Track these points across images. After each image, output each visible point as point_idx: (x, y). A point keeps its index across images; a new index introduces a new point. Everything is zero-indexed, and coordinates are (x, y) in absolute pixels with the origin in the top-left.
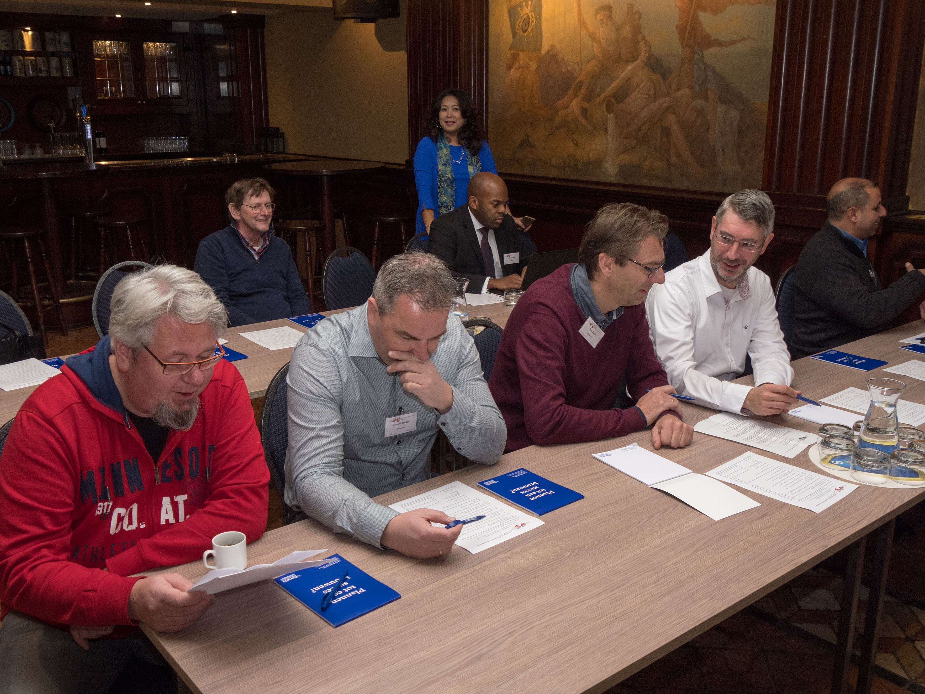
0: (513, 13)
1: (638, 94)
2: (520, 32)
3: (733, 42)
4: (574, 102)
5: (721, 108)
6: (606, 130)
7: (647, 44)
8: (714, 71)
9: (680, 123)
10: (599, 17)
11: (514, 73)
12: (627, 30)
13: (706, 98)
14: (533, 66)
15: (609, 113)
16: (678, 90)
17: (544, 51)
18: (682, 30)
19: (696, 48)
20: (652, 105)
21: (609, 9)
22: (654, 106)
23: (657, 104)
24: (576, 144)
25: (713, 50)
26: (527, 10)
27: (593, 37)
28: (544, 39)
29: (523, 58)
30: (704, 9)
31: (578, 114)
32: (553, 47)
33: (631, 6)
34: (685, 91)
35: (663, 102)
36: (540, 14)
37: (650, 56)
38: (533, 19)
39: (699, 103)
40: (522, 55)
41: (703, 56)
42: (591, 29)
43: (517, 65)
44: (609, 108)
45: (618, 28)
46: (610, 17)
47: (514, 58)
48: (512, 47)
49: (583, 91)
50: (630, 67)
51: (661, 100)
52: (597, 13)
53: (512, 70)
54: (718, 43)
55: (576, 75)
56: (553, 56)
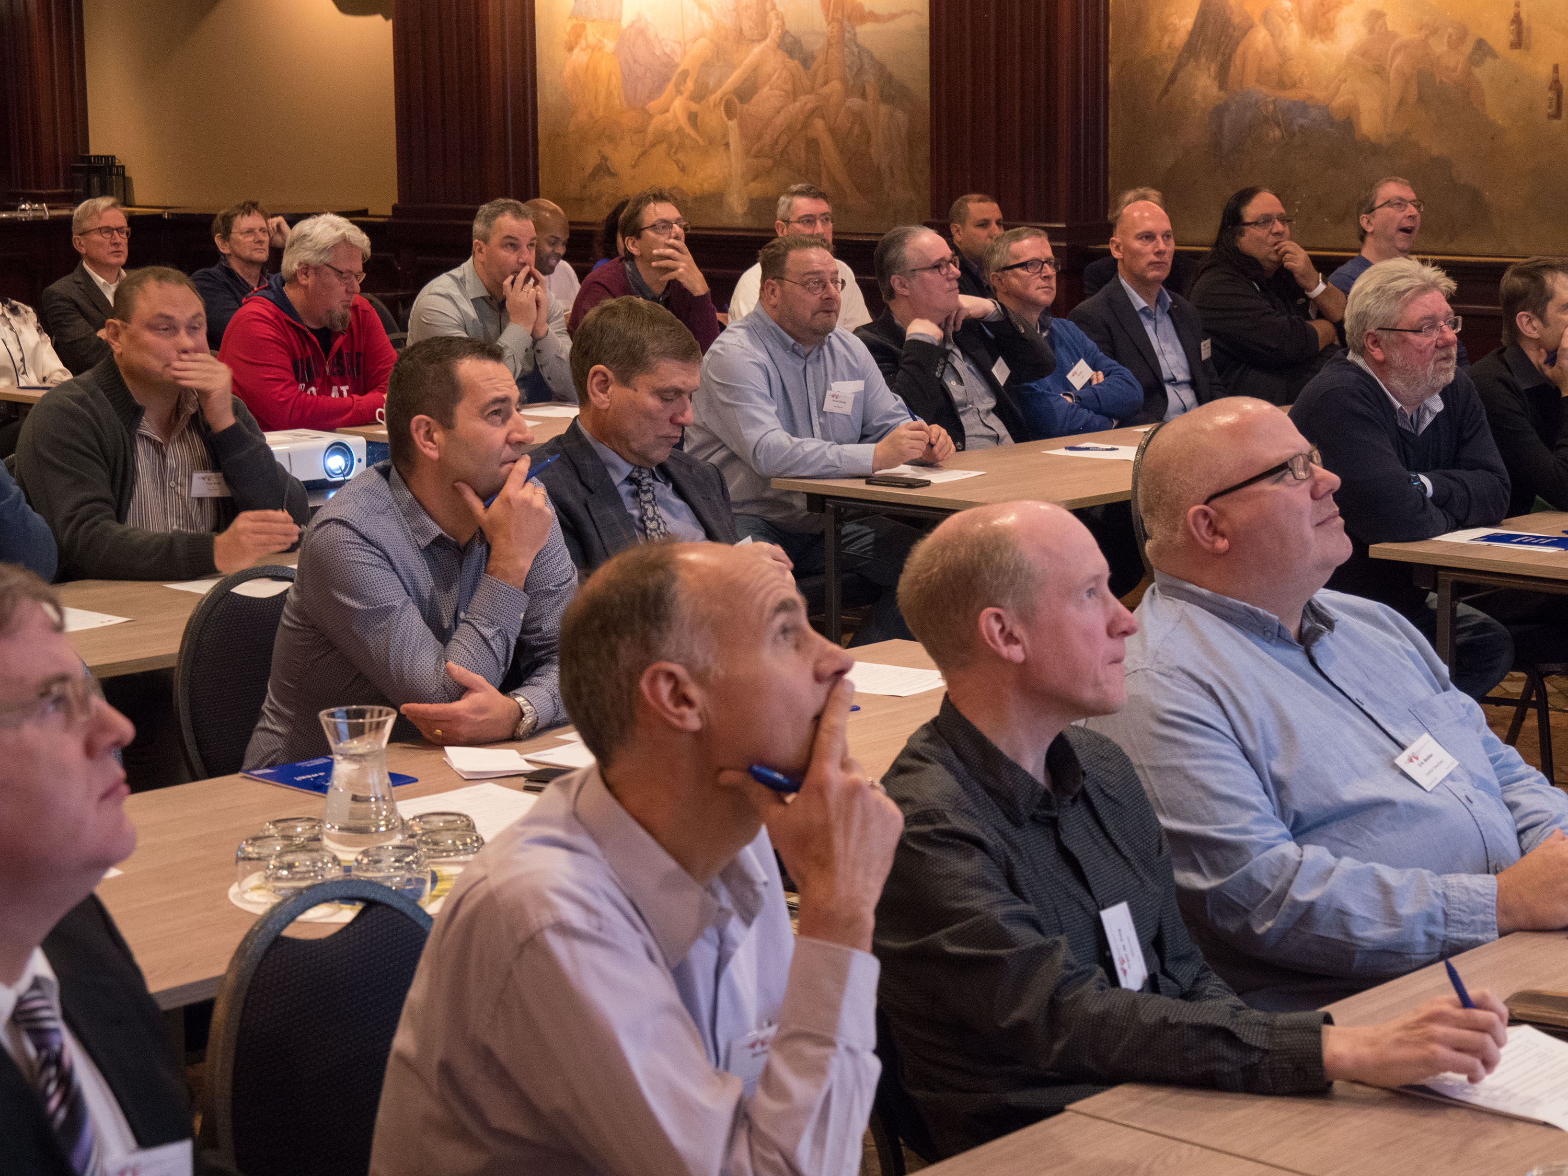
1: (771, 89)
3: (893, 17)
4: (677, 103)
5: (884, 109)
6: (727, 145)
7: (780, 17)
8: (872, 57)
9: (832, 131)
11: (579, 56)
13: (864, 96)
14: (610, 45)
15: (730, 118)
16: (826, 83)
17: (625, 23)
19: (846, 22)
20: (791, 107)
22: (794, 108)
23: (797, 104)
24: (683, 169)
25: (869, 27)
27: (700, 3)
28: (625, 4)
29: (592, 34)
31: (683, 121)
32: (639, 17)
34: (836, 85)
35: (806, 101)
37: (785, 33)
39: (855, 102)
40: (591, 29)
41: (855, 35)
43: (583, 43)
44: (730, 111)
47: (578, 33)
48: (574, 15)
49: (690, 85)
50: (757, 49)
51: (803, 99)
53: (576, 51)
54: (874, 17)
55: (677, 60)
56: (640, 30)
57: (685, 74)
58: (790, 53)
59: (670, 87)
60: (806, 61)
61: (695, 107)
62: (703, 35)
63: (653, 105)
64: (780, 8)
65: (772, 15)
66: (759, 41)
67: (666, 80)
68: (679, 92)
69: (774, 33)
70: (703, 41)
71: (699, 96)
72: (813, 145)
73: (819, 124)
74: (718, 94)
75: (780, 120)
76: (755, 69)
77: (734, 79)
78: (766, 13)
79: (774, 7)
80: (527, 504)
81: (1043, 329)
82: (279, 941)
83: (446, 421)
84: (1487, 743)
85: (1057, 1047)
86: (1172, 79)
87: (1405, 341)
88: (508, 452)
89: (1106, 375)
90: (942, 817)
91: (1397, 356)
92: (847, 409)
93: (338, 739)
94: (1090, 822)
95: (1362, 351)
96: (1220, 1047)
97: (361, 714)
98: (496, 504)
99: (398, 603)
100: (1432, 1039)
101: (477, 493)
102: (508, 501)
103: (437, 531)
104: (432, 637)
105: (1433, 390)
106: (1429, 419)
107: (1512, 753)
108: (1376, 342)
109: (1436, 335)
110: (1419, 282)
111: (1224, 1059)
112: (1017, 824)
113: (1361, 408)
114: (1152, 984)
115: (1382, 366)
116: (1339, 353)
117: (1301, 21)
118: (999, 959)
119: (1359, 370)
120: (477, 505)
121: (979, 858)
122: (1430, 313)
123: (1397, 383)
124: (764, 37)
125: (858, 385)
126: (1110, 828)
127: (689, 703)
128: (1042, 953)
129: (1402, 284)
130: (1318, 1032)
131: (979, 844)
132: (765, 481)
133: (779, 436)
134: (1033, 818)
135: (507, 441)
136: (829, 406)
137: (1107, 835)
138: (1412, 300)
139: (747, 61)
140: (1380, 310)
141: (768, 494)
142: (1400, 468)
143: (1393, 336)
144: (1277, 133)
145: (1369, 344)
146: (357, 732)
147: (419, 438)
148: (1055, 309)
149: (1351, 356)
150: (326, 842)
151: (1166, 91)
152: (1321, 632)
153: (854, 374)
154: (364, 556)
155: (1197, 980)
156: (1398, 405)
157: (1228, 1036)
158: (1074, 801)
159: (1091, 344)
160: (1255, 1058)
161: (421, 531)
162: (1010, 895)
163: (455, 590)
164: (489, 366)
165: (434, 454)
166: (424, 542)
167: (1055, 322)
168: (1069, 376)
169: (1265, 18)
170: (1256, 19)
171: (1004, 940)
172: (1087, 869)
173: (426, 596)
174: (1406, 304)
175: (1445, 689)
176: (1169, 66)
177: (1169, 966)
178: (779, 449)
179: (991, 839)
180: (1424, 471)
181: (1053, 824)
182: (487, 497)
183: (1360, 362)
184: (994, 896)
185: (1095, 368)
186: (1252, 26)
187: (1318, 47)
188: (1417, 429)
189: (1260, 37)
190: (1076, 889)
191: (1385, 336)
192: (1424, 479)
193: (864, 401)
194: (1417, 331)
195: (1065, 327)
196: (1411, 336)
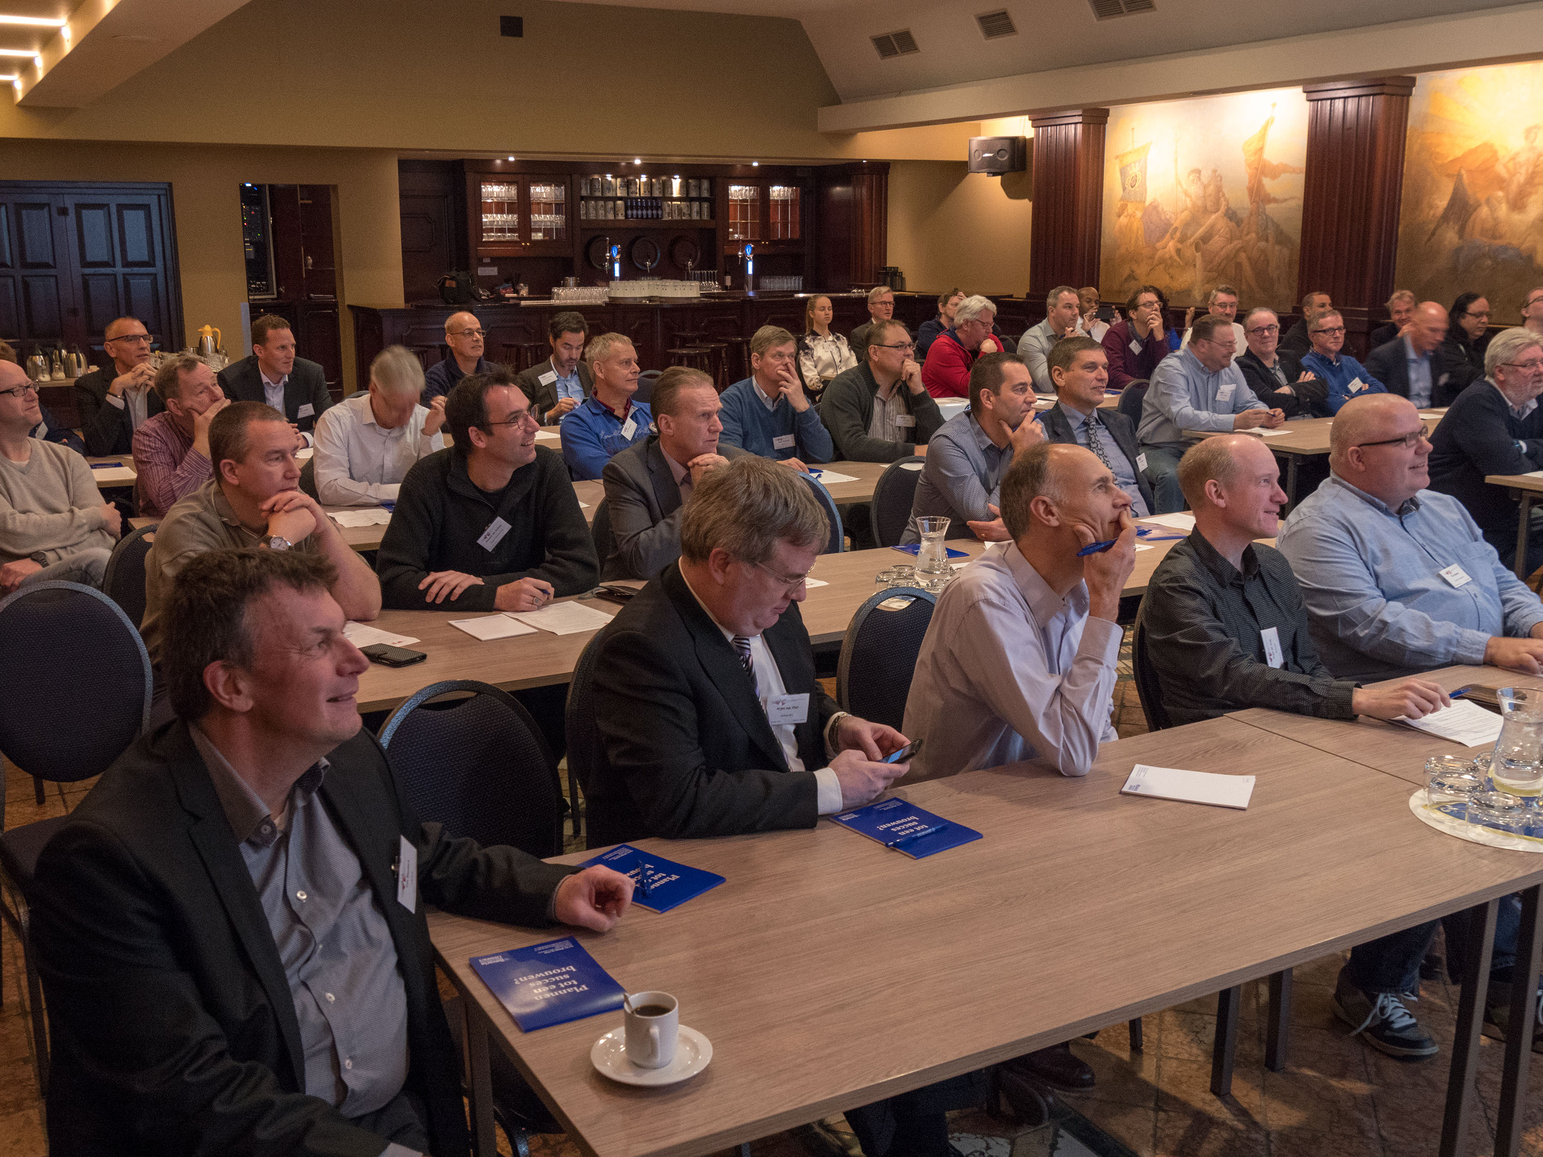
0: (1123, 172)
1: (1219, 237)
2: (1128, 187)
3: (1285, 200)
4: (1171, 244)
5: (1277, 248)
6: (1195, 265)
7: (1227, 200)
8: (1272, 221)
9: (1249, 259)
10: (1191, 178)
11: (1123, 220)
12: (1211, 189)
13: (1267, 240)
14: (1139, 214)
15: (1197, 252)
16: (1248, 234)
17: (1147, 203)
18: (1251, 190)
19: (1261, 204)
20: (1229, 246)
21: (1198, 172)
22: (1231, 246)
24: (1172, 277)
25: (1272, 205)
26: (1134, 171)
27: (1186, 194)
28: (1148, 193)
29: (1130, 209)
30: (1266, 176)
31: (1173, 253)
32: (1155, 200)
33: (1215, 171)
34: (1253, 235)
35: (1237, 243)
36: (1145, 174)
37: (1228, 209)
38: (1139, 177)
39: (1262, 244)
40: (1130, 206)
41: (1265, 209)
42: (1185, 186)
43: (1126, 213)
44: (1197, 248)
45: (1205, 187)
46: (1199, 178)
47: (1124, 208)
48: (1122, 199)
49: (1178, 234)
50: (1213, 217)
51: (1236, 242)
52: (1189, 175)
53: (1122, 217)
54: (1275, 200)
55: (1172, 222)
56: (1154, 207)
57: (1176, 228)
58: (1231, 219)
59: (1168, 235)
60: (1239, 222)
61: (1180, 246)
62: (1186, 209)
63: (1158, 245)
64: (1227, 196)
65: (1222, 199)
66: (1215, 212)
67: (1167, 232)
68: (1172, 238)
69: (1223, 208)
70: (1186, 213)
71: (1182, 240)
72: (1239, 265)
73: (1243, 255)
74: (1192, 240)
75: (1223, 253)
76: (1212, 227)
77: (1200, 232)
78: (1219, 198)
79: (1224, 195)
80: (1032, 431)
81: (1337, 361)
82: (875, 609)
83: (997, 393)
84: (1496, 570)
85: (1226, 688)
86: (1433, 234)
87: (1517, 371)
88: (1025, 406)
89: (1370, 386)
90: (1184, 580)
91: (1511, 379)
92: (1227, 399)
93: (924, 532)
94: (1262, 589)
95: (1493, 376)
96: (1303, 694)
97: (935, 520)
98: (1018, 430)
99: (969, 475)
100: (1406, 697)
101: (1009, 426)
102: (1023, 429)
103: (990, 442)
104: (984, 491)
105: (1530, 398)
106: (1528, 412)
107: (1511, 576)
108: (1500, 371)
109: (1534, 369)
110: (1527, 341)
111: (1304, 699)
112: (1223, 587)
113: (1489, 405)
114: (1285, 666)
115: (1502, 383)
116: (1481, 376)
117: (1508, 202)
118: (1201, 646)
119: (1491, 386)
120: (1009, 431)
121: (1199, 599)
122: (1532, 357)
123: (1511, 393)
124: (1217, 210)
125: (1233, 387)
126: (1273, 592)
127: (1053, 515)
128: (1223, 645)
129: (1518, 341)
130: (1351, 691)
131: (1200, 594)
132: (1179, 431)
133: (1189, 410)
134: (1231, 584)
135: (1025, 402)
136: (1218, 397)
137: (1270, 596)
138: (1523, 349)
139: (1208, 223)
140: (1505, 354)
141: (1182, 439)
142: (1508, 437)
143: (1510, 368)
144: (1489, 262)
145: (1496, 371)
146: (933, 528)
147: (984, 399)
148: (1344, 351)
149: (1487, 378)
150: (916, 577)
151: (1429, 240)
152: (1411, 510)
153: (1233, 381)
154: (954, 452)
155: (1314, 669)
156: (1510, 404)
157: (1307, 689)
158: (1255, 577)
159: (1363, 369)
160: (1319, 700)
161: (983, 442)
162: (1213, 618)
163: (997, 471)
164: (1017, 365)
165: (990, 407)
166: (983, 447)
167: (1344, 358)
168: (1349, 386)
169: (1488, 201)
170: (1483, 202)
171: (1206, 637)
172: (1257, 610)
173: (983, 472)
174: (1519, 352)
175: (1476, 540)
176: (1432, 226)
177: (1299, 661)
178: (1186, 417)
179: (1207, 592)
180: (1523, 439)
181: (1242, 588)
182: (1014, 427)
183: (1492, 381)
184: (1204, 618)
185: (1364, 382)
186: (1479, 206)
187: (1516, 217)
188: (1521, 417)
189: (1484, 211)
190: (1250, 619)
191: (1506, 367)
192: (1523, 444)
193: (1236, 394)
194: (1524, 366)
195: (1349, 361)
196: (1521, 369)
